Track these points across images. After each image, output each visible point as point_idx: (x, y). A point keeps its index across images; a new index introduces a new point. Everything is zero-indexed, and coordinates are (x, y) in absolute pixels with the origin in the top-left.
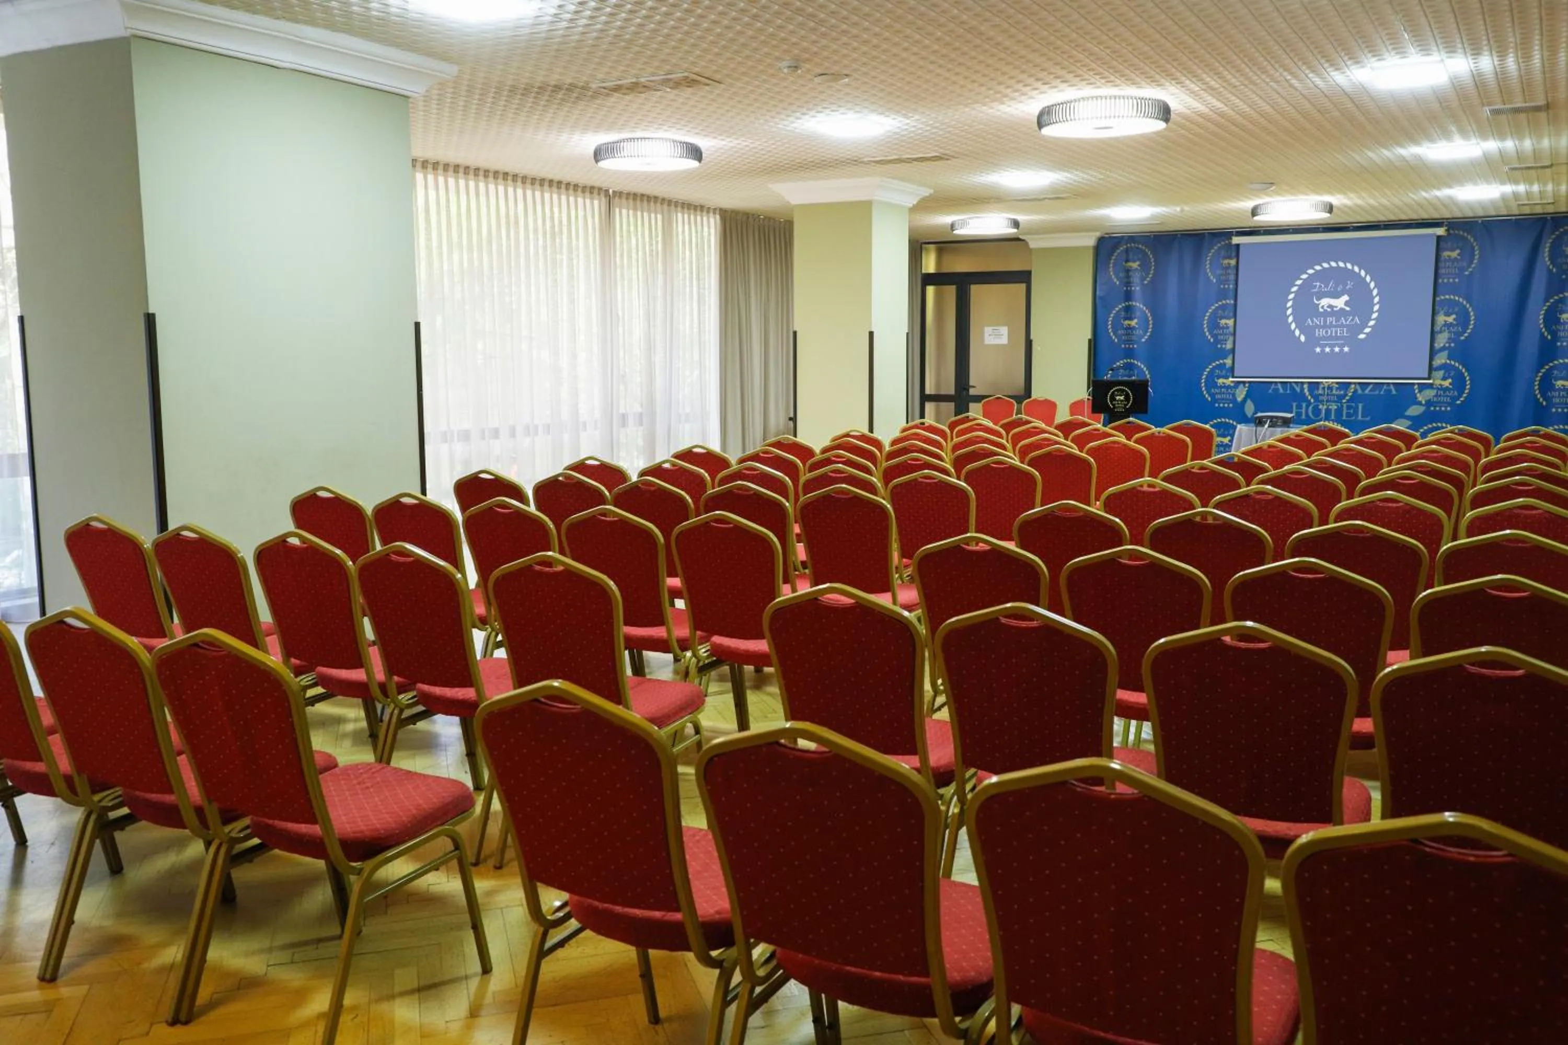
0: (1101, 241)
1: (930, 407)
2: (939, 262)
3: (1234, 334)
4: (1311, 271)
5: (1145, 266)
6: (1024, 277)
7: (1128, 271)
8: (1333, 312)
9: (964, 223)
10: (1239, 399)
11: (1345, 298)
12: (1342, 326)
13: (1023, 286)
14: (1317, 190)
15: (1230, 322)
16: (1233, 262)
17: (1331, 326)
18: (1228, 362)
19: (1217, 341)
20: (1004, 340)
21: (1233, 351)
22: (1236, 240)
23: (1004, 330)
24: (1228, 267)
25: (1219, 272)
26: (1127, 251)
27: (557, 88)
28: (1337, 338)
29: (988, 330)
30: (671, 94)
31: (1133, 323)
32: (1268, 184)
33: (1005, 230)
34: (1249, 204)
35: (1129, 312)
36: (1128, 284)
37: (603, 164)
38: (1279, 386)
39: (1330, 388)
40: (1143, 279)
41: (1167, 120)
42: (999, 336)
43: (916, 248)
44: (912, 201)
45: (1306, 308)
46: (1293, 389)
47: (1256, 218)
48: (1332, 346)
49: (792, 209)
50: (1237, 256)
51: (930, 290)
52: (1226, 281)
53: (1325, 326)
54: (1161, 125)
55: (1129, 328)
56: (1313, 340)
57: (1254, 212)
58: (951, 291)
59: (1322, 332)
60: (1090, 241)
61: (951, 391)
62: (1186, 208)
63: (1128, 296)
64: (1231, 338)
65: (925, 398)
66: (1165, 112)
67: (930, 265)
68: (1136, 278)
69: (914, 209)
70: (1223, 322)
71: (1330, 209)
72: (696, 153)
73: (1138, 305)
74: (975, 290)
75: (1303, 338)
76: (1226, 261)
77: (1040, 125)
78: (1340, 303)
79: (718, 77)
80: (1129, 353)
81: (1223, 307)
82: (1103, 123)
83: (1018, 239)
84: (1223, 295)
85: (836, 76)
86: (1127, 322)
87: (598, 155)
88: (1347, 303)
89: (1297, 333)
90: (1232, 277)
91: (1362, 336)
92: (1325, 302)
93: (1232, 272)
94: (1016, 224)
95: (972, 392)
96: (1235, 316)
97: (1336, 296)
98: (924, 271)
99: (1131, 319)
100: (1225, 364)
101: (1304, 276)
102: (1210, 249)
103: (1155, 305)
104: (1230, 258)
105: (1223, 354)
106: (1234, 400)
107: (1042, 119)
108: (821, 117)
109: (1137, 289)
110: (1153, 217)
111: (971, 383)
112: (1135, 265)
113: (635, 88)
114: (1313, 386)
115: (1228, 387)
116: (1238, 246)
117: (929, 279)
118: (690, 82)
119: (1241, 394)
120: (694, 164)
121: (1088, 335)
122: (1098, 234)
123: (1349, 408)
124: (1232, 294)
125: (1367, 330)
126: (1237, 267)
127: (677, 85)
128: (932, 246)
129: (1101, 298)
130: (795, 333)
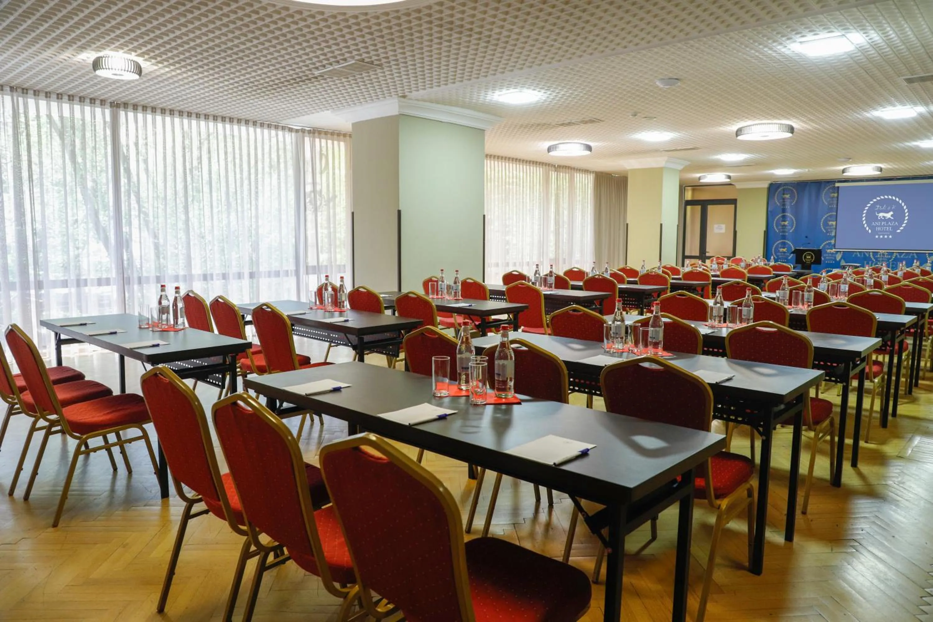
0: (771, 185)
1: (687, 262)
2: (693, 195)
3: (836, 229)
4: (875, 200)
5: (792, 197)
6: (734, 202)
7: (784, 199)
8: (885, 219)
9: (705, 177)
10: (838, 259)
11: (891, 213)
12: (889, 226)
13: (733, 206)
14: (874, 161)
15: (834, 223)
16: (836, 195)
17: (884, 226)
18: (833, 242)
19: (827, 232)
20: (723, 231)
21: (835, 236)
22: (837, 185)
23: (723, 226)
24: (833, 197)
25: (829, 199)
26: (784, 190)
27: (539, 125)
28: (886, 231)
29: (716, 226)
30: (583, 126)
31: (786, 223)
32: (849, 159)
33: (725, 180)
34: (842, 168)
35: (784, 218)
36: (784, 205)
37: (551, 153)
38: (858, 254)
39: (883, 254)
40: (791, 203)
41: (792, 133)
42: (721, 229)
43: (682, 189)
44: (680, 167)
45: (872, 217)
46: (864, 255)
47: (844, 174)
48: (884, 235)
49: (627, 172)
50: (838, 193)
51: (689, 208)
52: (832, 204)
53: (881, 226)
54: (790, 135)
55: (784, 225)
56: (874, 232)
57: (844, 171)
58: (699, 208)
59: (879, 229)
60: (766, 185)
61: (697, 254)
62: (811, 170)
63: (784, 211)
64: (834, 231)
65: (684, 257)
66: (791, 129)
67: (689, 196)
68: (788, 203)
69: (681, 171)
70: (830, 223)
71: (881, 170)
72: (589, 148)
73: (788, 214)
74: (710, 208)
75: (870, 231)
76: (832, 195)
77: (737, 135)
78: (889, 215)
79: (602, 119)
80: (784, 237)
81: (831, 216)
82: (765, 134)
83: (731, 184)
84: (831, 210)
85: (651, 118)
86: (783, 223)
87: (549, 150)
88: (892, 216)
89: (867, 229)
90: (835, 202)
91: (899, 231)
92: (881, 215)
93: (835, 200)
94: (729, 177)
95: (707, 254)
96: (836, 220)
97: (887, 212)
98: (686, 199)
99: (784, 221)
100: (830, 243)
101: (872, 202)
102: (825, 188)
103: (797, 214)
104: (834, 193)
105: (831, 238)
106: (835, 260)
107: (739, 132)
108: (643, 133)
109: (788, 207)
110: (795, 174)
111: (707, 250)
112: (787, 196)
113: (569, 124)
114: (875, 254)
115: (833, 254)
116: (838, 187)
117: (688, 203)
118: (592, 121)
119: (839, 257)
120: (588, 153)
121: (764, 228)
122: (769, 182)
123: (893, 264)
124: (835, 210)
125: (902, 228)
126: (838, 197)
127: (586, 122)
128: (690, 188)
129: (771, 212)
130: (627, 224)
